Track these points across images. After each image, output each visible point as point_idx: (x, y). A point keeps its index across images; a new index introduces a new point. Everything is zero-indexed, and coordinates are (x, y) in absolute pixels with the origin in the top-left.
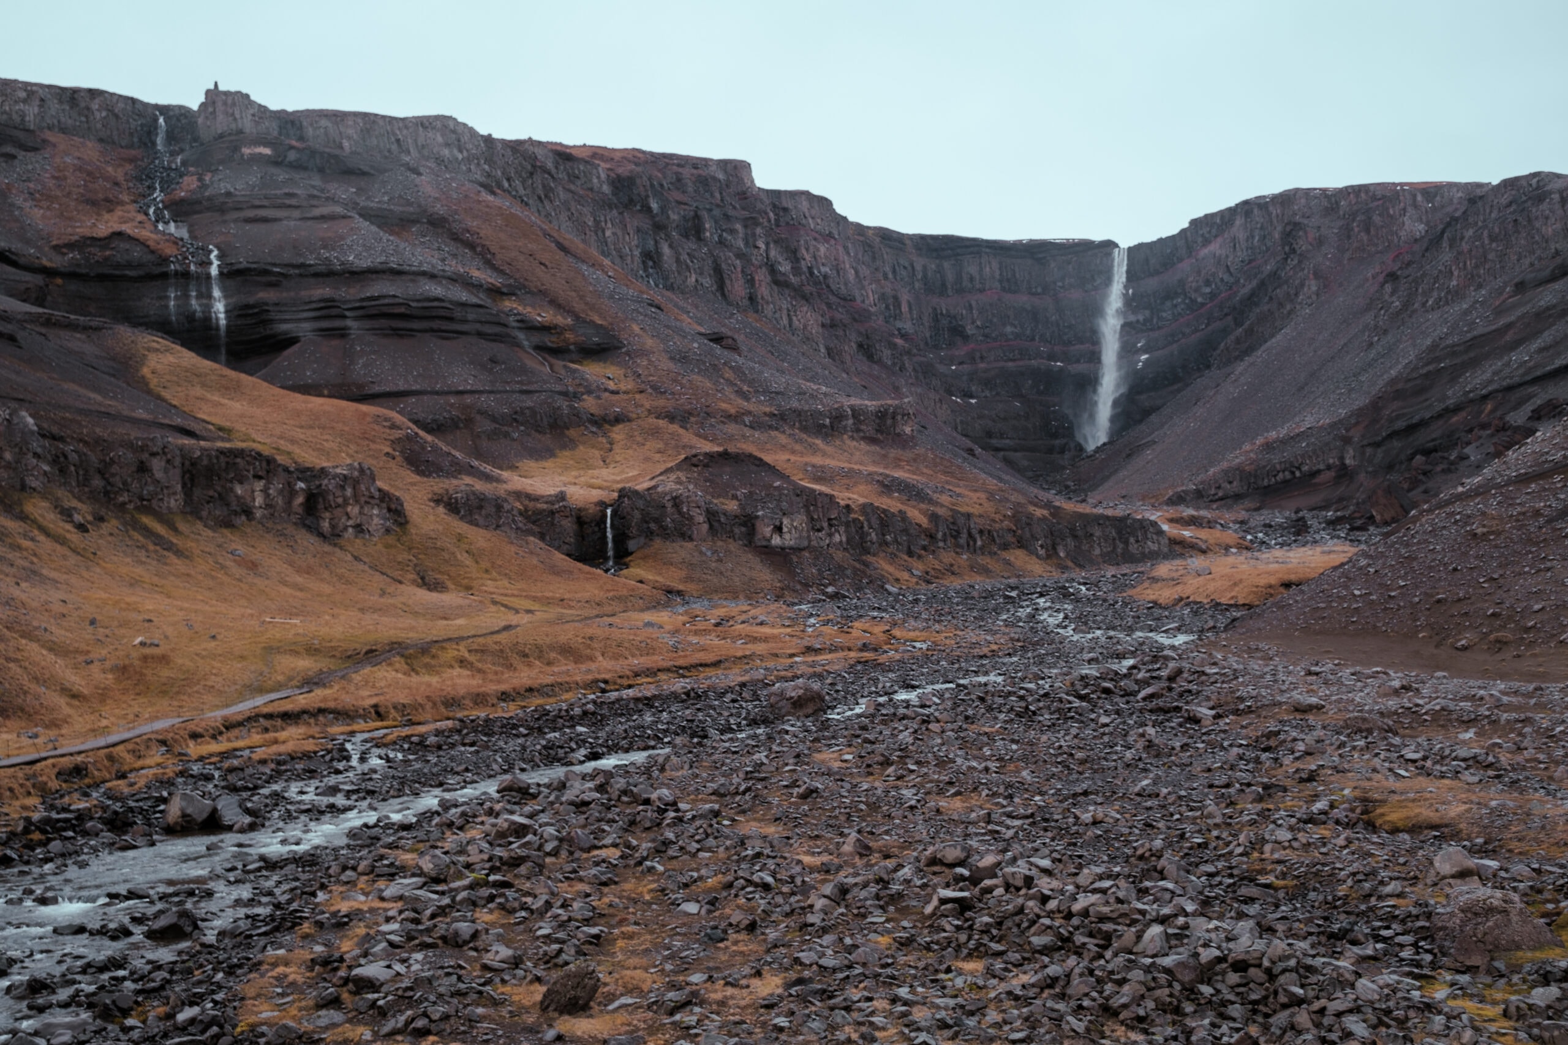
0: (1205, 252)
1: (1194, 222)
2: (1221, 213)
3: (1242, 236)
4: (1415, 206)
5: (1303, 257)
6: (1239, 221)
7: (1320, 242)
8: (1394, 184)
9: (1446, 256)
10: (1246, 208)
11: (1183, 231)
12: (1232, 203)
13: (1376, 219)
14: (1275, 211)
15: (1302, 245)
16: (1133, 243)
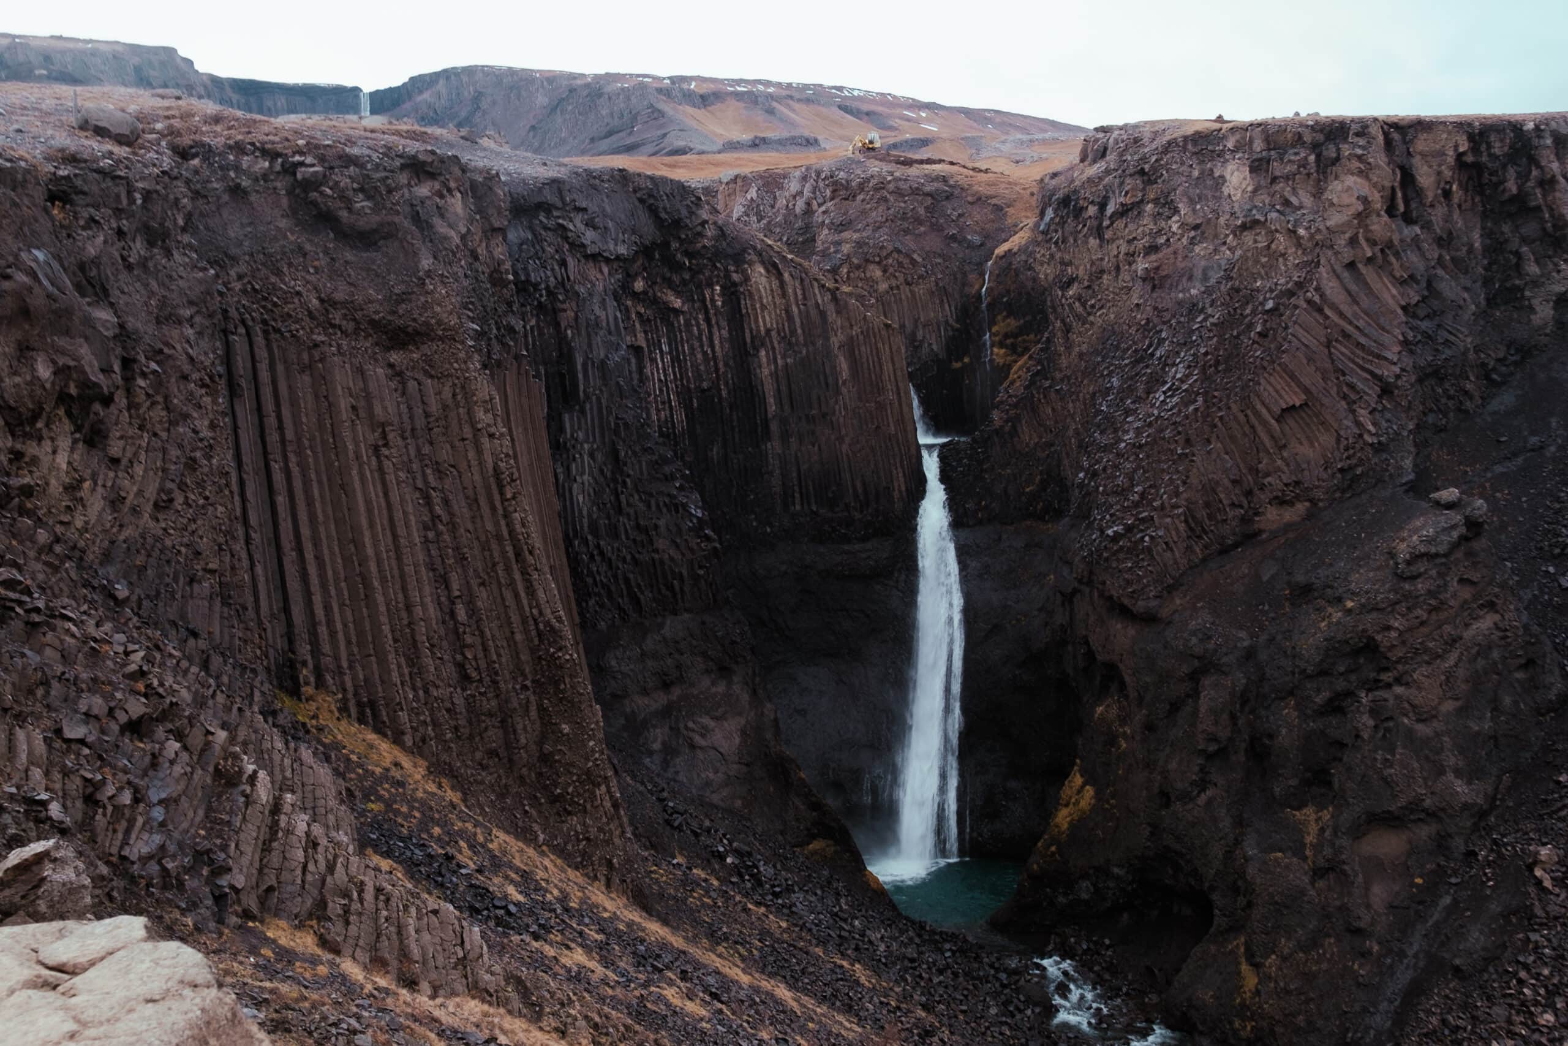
0: (419, 98)
1: (412, 79)
2: (431, 75)
3: (444, 91)
4: (543, 86)
5: (485, 113)
6: (442, 82)
7: (494, 103)
8: (532, 71)
9: (559, 119)
10: (447, 74)
11: (404, 84)
12: (438, 69)
13: (524, 93)
14: (465, 79)
15: (484, 105)
16: (373, 89)
